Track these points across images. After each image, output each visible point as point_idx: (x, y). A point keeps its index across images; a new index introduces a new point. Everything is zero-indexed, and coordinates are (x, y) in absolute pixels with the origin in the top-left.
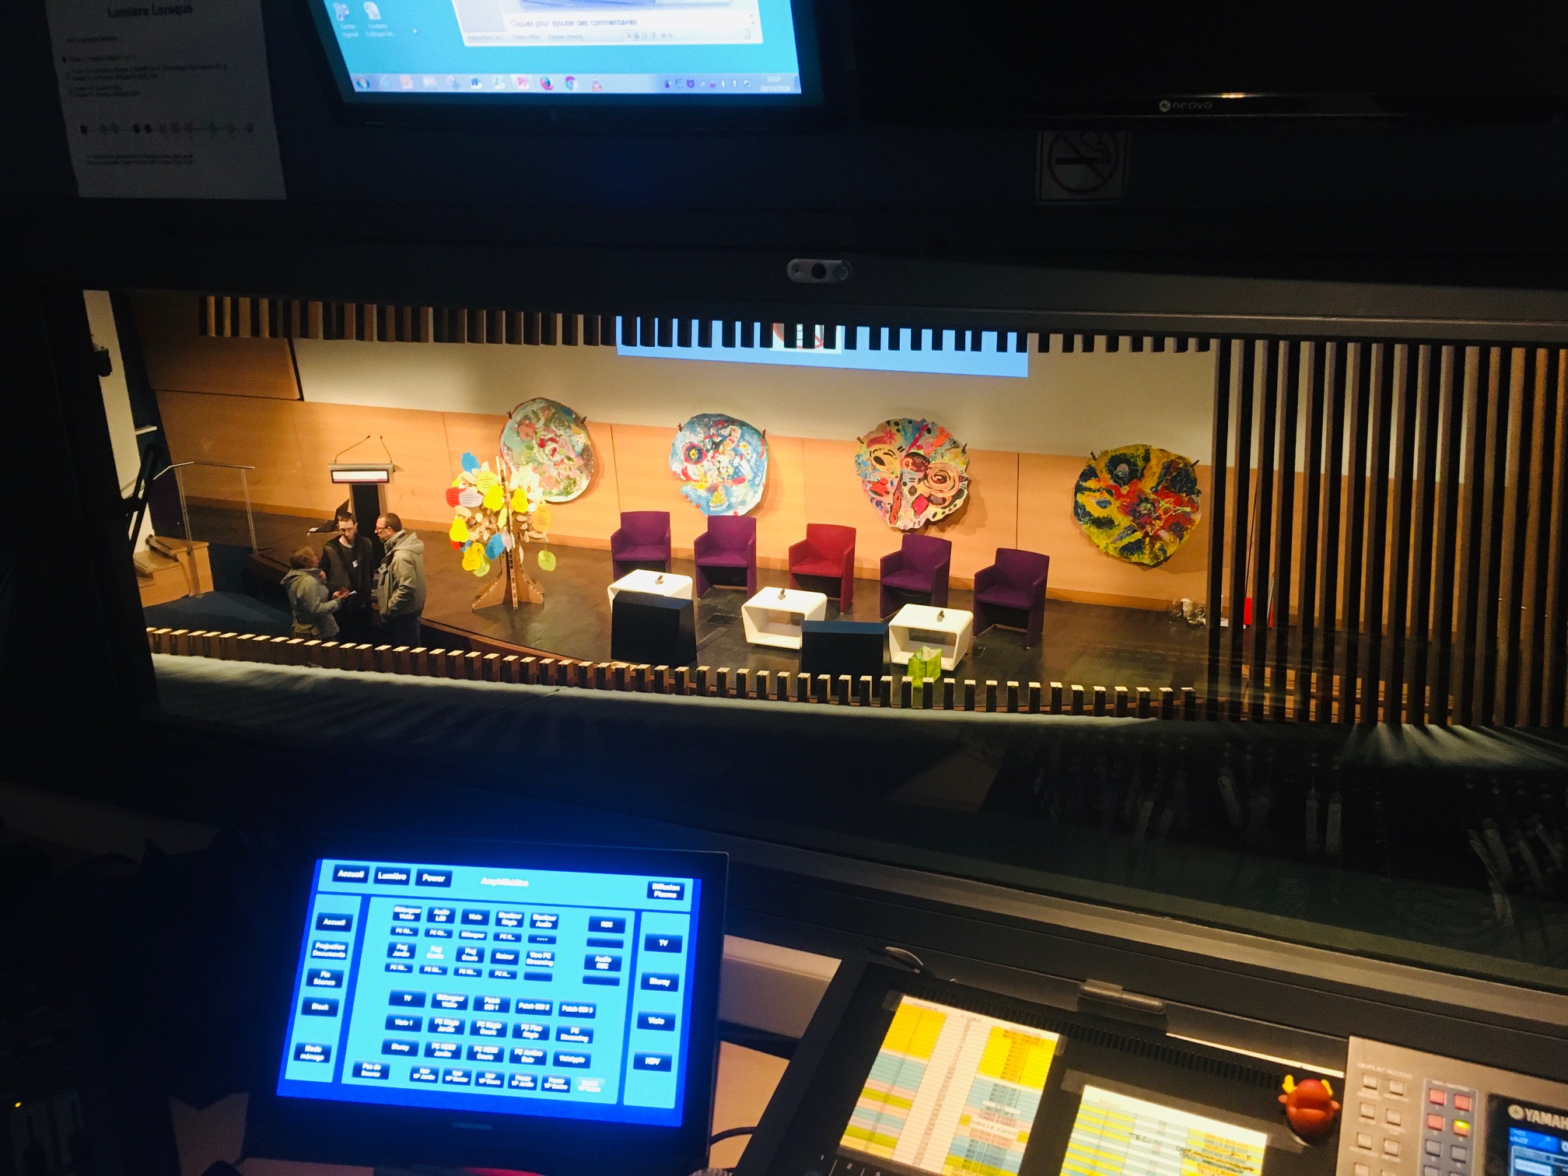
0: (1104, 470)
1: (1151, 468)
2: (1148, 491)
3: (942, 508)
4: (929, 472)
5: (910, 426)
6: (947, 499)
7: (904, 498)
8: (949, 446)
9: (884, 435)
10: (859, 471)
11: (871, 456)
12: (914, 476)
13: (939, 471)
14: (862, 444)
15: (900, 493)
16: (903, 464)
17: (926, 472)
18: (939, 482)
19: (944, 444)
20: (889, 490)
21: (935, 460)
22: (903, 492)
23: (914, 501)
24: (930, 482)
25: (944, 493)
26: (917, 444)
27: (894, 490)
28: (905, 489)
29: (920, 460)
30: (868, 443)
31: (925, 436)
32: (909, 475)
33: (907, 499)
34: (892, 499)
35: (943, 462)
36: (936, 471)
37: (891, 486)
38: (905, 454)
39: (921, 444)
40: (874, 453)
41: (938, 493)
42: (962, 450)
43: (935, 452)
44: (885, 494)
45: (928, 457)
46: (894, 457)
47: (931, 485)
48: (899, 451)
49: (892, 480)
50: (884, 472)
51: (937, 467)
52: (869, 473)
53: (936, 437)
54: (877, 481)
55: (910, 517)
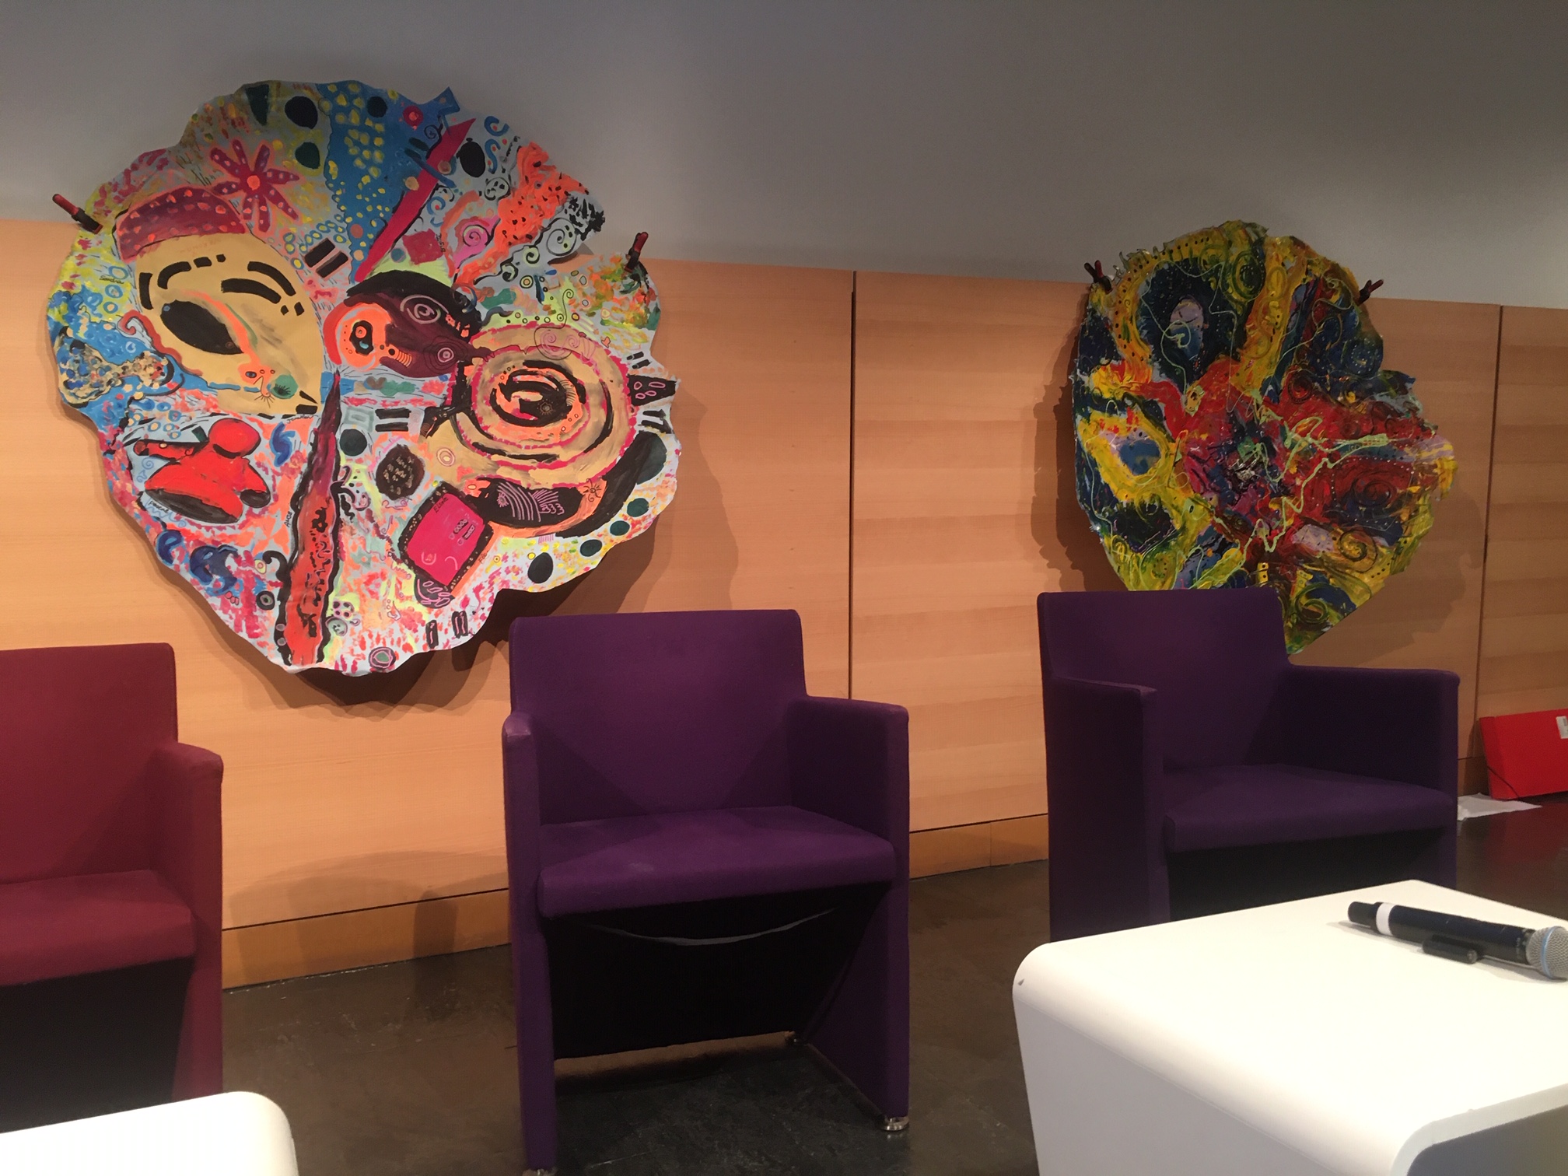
0: (1133, 328)
1: (1266, 311)
2: (1256, 396)
3: (564, 534)
4: (478, 375)
5: (373, 134)
6: (581, 490)
7: (352, 515)
8: (569, 241)
9: (225, 177)
10: (79, 385)
11: (147, 303)
12: (402, 400)
13: (527, 363)
14: (89, 235)
15: (329, 493)
16: (338, 337)
17: (461, 377)
18: (533, 418)
19: (544, 230)
20: (269, 483)
21: (503, 314)
22: (346, 485)
23: (410, 522)
24: (485, 423)
25: (563, 464)
26: (410, 232)
27: (298, 480)
28: (354, 466)
29: (429, 311)
30: (129, 224)
31: (451, 184)
32: (375, 394)
33: (370, 516)
34: (289, 530)
35: (540, 322)
36: (510, 364)
37: (280, 461)
38: (351, 286)
39: (437, 231)
40: (163, 283)
41: (531, 472)
42: (625, 261)
43: (505, 269)
44: (246, 508)
45: (470, 297)
46: (286, 300)
47: (490, 437)
48: (311, 273)
49: (282, 426)
50: (236, 388)
51: (516, 348)
52: (138, 395)
53: (508, 193)
54: (195, 439)
55: (401, 606)
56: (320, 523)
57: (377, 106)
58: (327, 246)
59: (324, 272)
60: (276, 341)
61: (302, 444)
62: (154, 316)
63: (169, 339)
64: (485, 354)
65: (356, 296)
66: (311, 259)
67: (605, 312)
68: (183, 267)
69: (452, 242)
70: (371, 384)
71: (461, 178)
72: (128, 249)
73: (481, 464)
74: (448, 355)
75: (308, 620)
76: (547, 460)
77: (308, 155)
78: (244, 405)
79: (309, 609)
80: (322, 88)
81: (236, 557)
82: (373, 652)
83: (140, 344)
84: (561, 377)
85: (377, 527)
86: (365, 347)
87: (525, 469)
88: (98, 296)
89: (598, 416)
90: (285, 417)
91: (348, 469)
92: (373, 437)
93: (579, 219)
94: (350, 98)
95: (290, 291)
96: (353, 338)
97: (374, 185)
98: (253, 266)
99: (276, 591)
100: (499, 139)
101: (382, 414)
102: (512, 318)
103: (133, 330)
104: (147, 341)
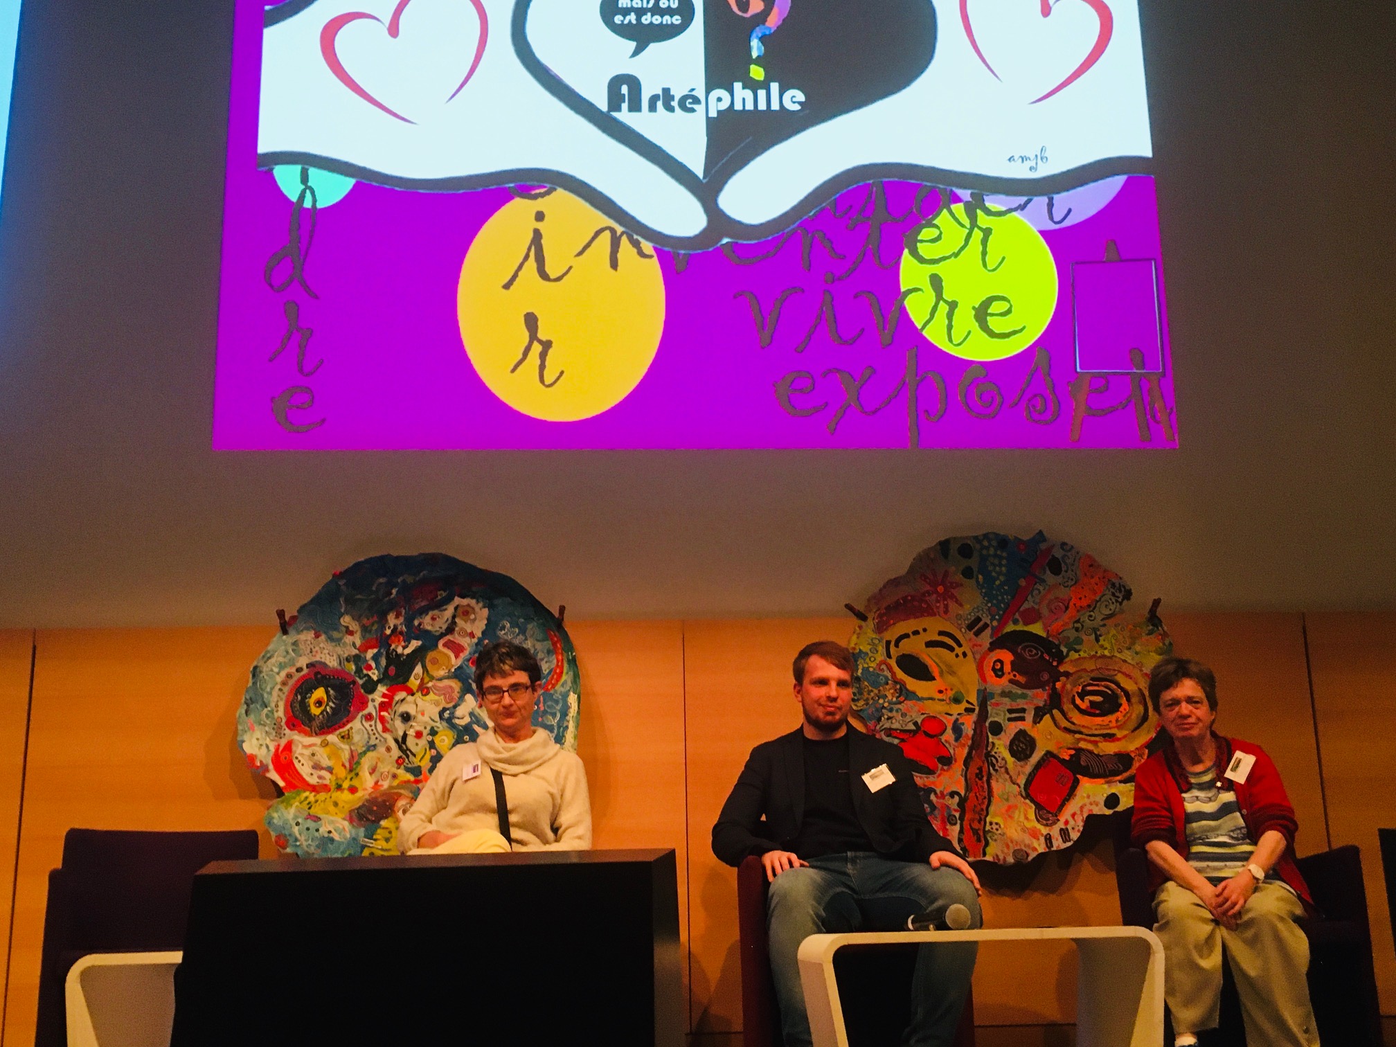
3: (1125, 781)
4: (1064, 686)
5: (1001, 558)
6: (1133, 755)
7: (996, 771)
8: (1112, 607)
9: (928, 588)
10: (858, 700)
11: (889, 656)
12: (1021, 703)
13: (1092, 679)
14: (863, 623)
15: (983, 758)
16: (985, 668)
17: (1054, 688)
18: (1098, 712)
19: (1098, 602)
20: (952, 751)
21: (1077, 651)
22: (993, 753)
23: (1030, 774)
24: (1070, 714)
25: (1119, 739)
26: (1021, 609)
27: (966, 750)
28: (997, 742)
29: (1034, 651)
30: (880, 616)
31: (1044, 581)
32: (1006, 700)
33: (1007, 772)
34: (963, 779)
35: (1099, 654)
36: (1082, 680)
37: (957, 740)
38: (991, 640)
39: (1036, 607)
40: (897, 645)
41: (1100, 744)
42: (1147, 615)
43: (1076, 625)
44: (940, 766)
45: (1057, 643)
46: (959, 650)
47: (1073, 723)
48: (971, 634)
49: (957, 719)
50: (932, 699)
51: (1085, 670)
52: (886, 705)
53: (1076, 583)
54: (913, 727)
55: (1028, 825)
56: (979, 775)
57: (1003, 542)
58: (978, 620)
59: (977, 634)
60: (952, 673)
61: (968, 730)
62: (893, 663)
63: (900, 674)
64: (1067, 674)
65: (994, 646)
66: (970, 627)
67: (1138, 647)
68: (906, 636)
69: (1045, 612)
70: (1004, 694)
71: (1050, 578)
72: (880, 629)
73: (1069, 739)
74: (1046, 676)
75: (976, 832)
76: (1110, 737)
77: (968, 573)
78: (936, 709)
79: (976, 825)
80: (976, 538)
81: (936, 794)
82: (1015, 851)
83: (886, 678)
84: (1113, 686)
85: (1011, 777)
86: (1000, 673)
87: (1095, 743)
88: (867, 654)
89: (1140, 709)
90: (959, 714)
91: (993, 743)
92: (1005, 724)
93: (1118, 594)
94: (989, 540)
95: (960, 645)
96: (994, 669)
97: (1003, 584)
98: (941, 633)
99: (957, 815)
100: (1069, 554)
101: (1010, 711)
102: (1082, 653)
103: (883, 670)
104: (889, 675)
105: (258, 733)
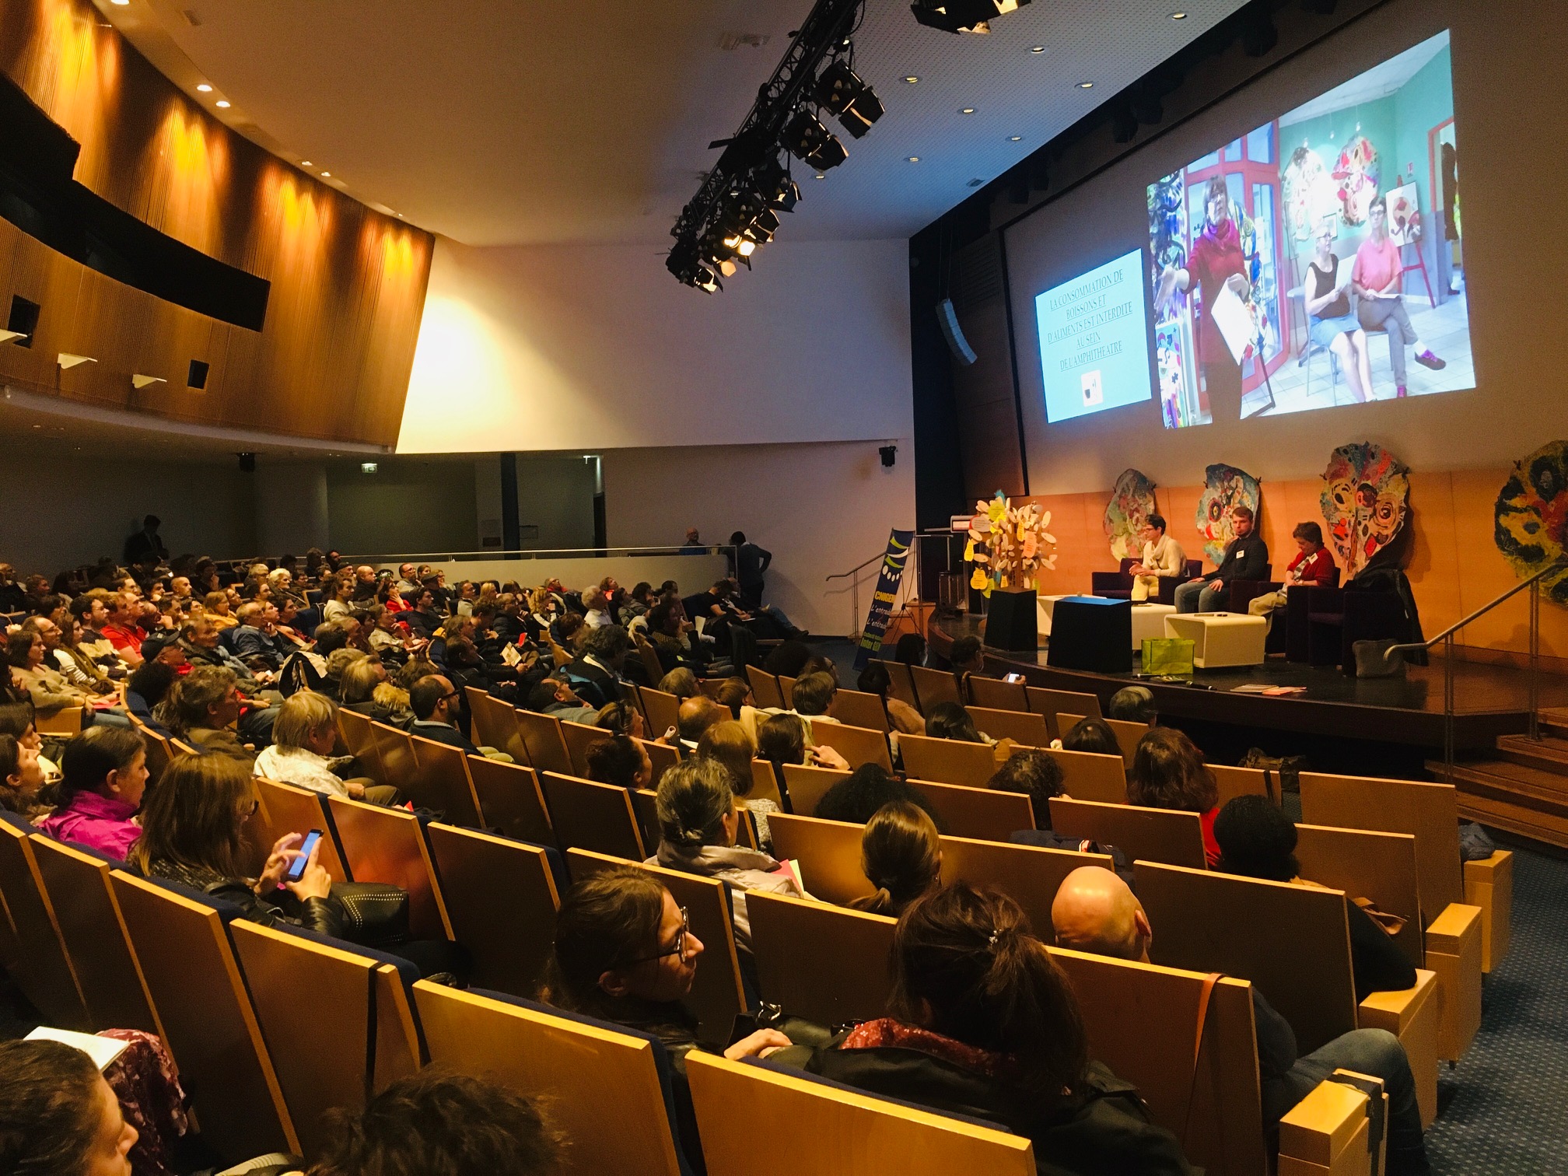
0: (1529, 482)
4: (1378, 506)
5: (1357, 453)
9: (1340, 466)
11: (1333, 494)
12: (1366, 513)
14: (1326, 481)
15: (1356, 535)
17: (1375, 508)
18: (1385, 517)
19: (1387, 470)
20: (1348, 532)
23: (1366, 542)
25: (1388, 529)
26: (1365, 474)
27: (1351, 532)
29: (1369, 492)
30: (1330, 478)
32: (1362, 512)
34: (1351, 543)
35: (1388, 492)
36: (1383, 503)
37: (1349, 527)
38: (1358, 487)
39: (1369, 473)
40: (1335, 490)
41: (1384, 531)
43: (1380, 480)
44: (1345, 537)
45: (1375, 488)
46: (1350, 491)
47: (1379, 522)
50: (1344, 511)
51: (1383, 499)
52: (1331, 513)
53: (1379, 462)
54: (1338, 522)
56: (1354, 542)
58: (1354, 479)
59: (1354, 485)
60: (1349, 501)
61: (1352, 524)
63: (1335, 501)
64: (1378, 501)
65: (1359, 490)
66: (1352, 482)
68: (1337, 486)
69: (1371, 475)
70: (1361, 509)
71: (1371, 461)
73: (1377, 528)
74: (1372, 502)
77: (1350, 460)
78: (1345, 515)
79: (1353, 561)
84: (1390, 506)
85: (1362, 542)
86: (1360, 501)
90: (1350, 517)
92: (1362, 521)
93: (1393, 466)
94: (1352, 447)
96: (1358, 499)
97: (1360, 464)
98: (1345, 485)
99: (1349, 556)
100: (1377, 450)
101: (1363, 516)
105: (1202, 521)
